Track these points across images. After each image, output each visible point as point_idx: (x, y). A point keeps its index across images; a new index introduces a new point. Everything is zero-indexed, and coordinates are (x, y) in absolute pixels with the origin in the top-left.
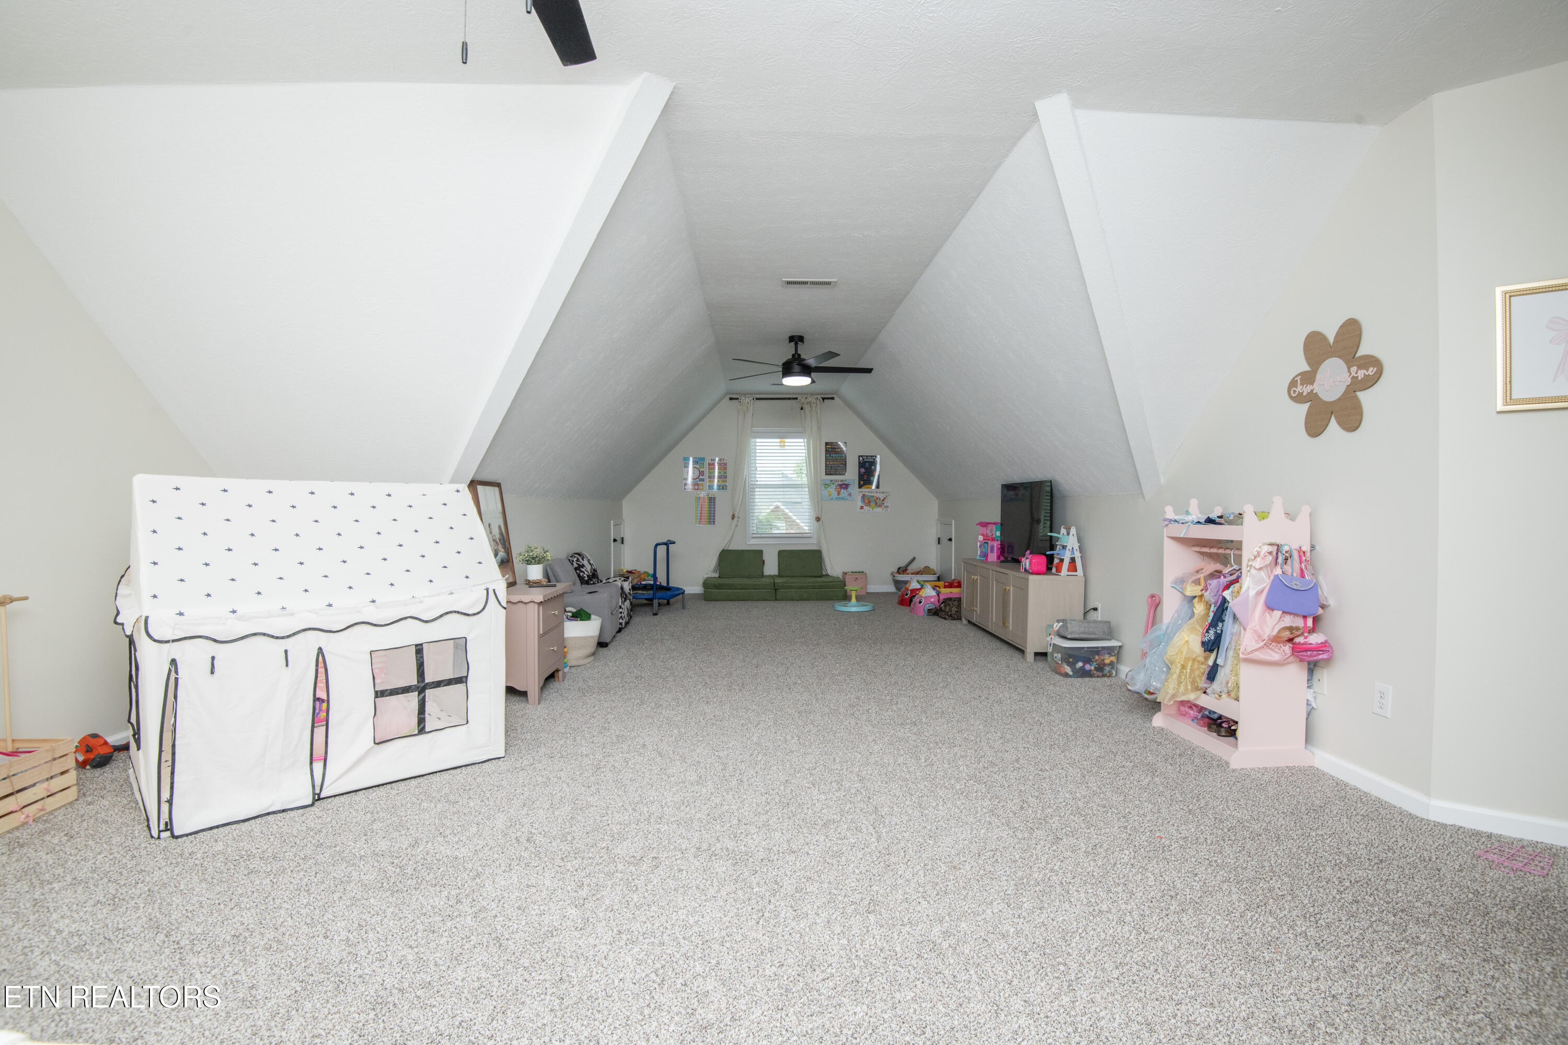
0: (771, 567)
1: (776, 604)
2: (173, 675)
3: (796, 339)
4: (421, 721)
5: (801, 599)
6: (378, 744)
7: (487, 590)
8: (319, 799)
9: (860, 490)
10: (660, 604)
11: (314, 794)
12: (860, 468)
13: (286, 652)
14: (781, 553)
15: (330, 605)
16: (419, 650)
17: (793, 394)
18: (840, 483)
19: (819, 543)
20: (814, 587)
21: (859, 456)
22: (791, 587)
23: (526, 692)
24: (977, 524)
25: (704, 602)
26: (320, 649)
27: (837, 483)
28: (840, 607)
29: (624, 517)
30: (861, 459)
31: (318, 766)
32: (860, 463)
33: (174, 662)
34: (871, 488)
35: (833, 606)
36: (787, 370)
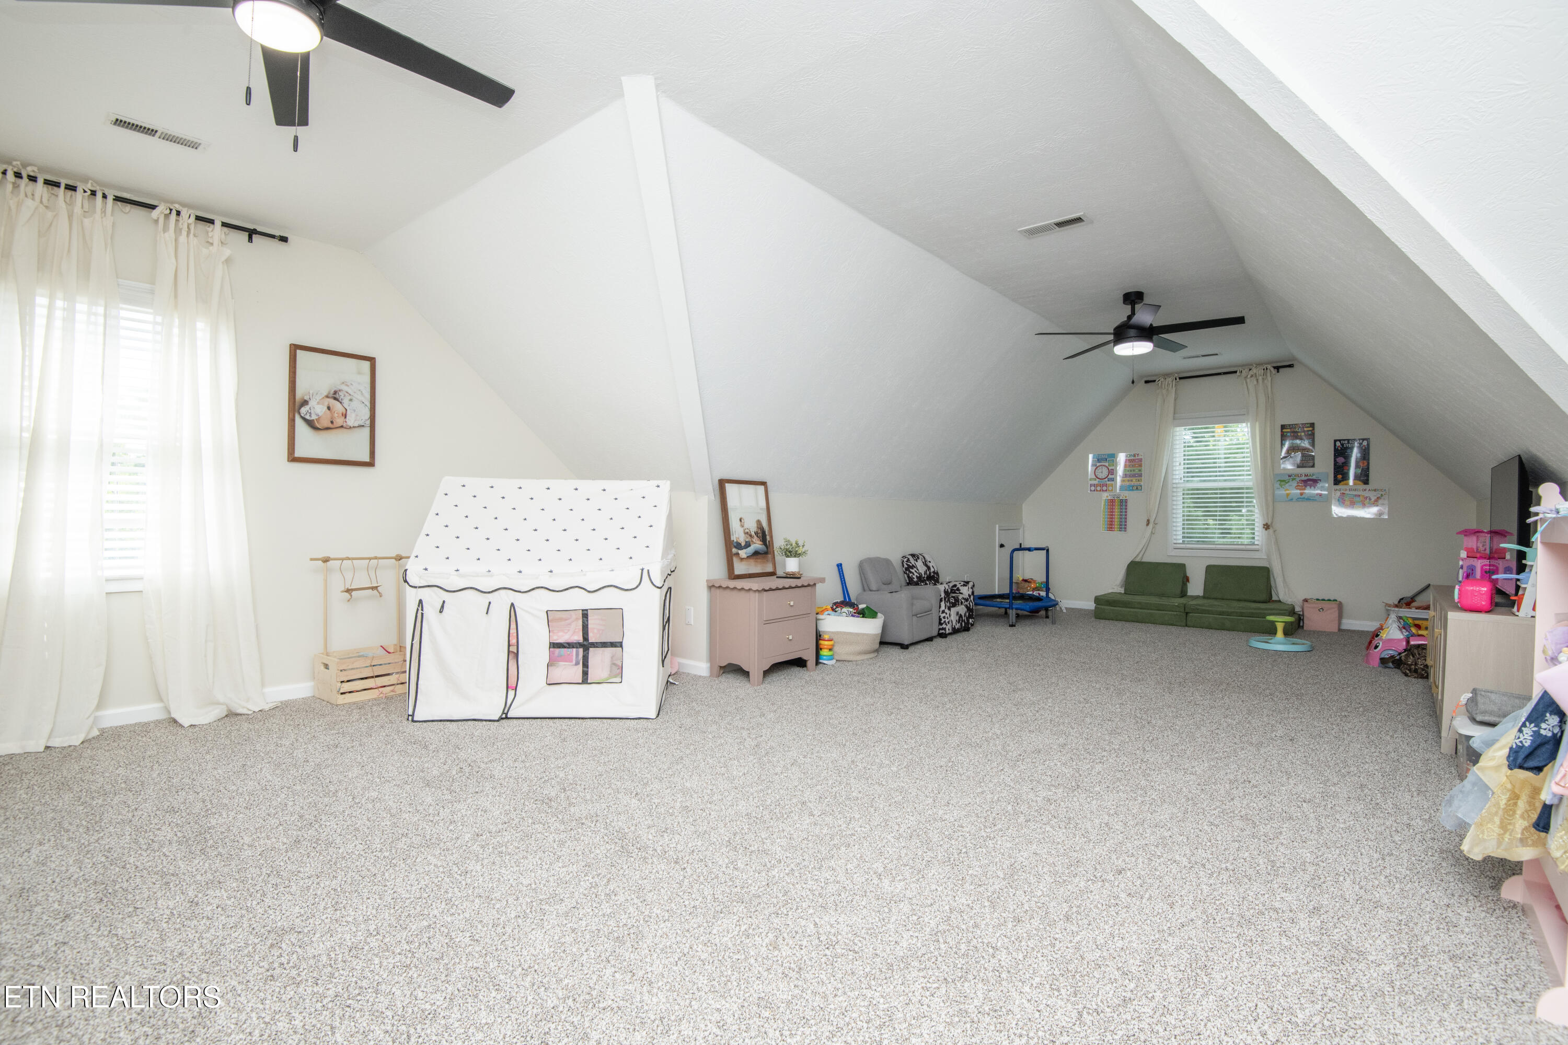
0: (1196, 588)
1: (1184, 631)
2: (420, 611)
3: (1133, 298)
4: (585, 674)
5: (1222, 628)
6: (549, 684)
7: (642, 570)
8: (507, 718)
9: (1337, 487)
10: (1018, 616)
11: (503, 713)
12: (1336, 457)
13: (490, 603)
14: (1210, 569)
15: (520, 572)
16: (585, 614)
17: (1230, 366)
18: (1304, 478)
19: (1269, 559)
20: (1242, 615)
21: (1335, 441)
22: (1208, 612)
23: (748, 673)
24: (1458, 533)
25: (1093, 619)
26: (512, 605)
27: (1298, 479)
28: (1258, 643)
29: (1024, 522)
30: (1338, 444)
31: (511, 693)
32: (1336, 450)
33: (421, 602)
34: (1348, 484)
35: (1247, 641)
36: (1122, 334)
